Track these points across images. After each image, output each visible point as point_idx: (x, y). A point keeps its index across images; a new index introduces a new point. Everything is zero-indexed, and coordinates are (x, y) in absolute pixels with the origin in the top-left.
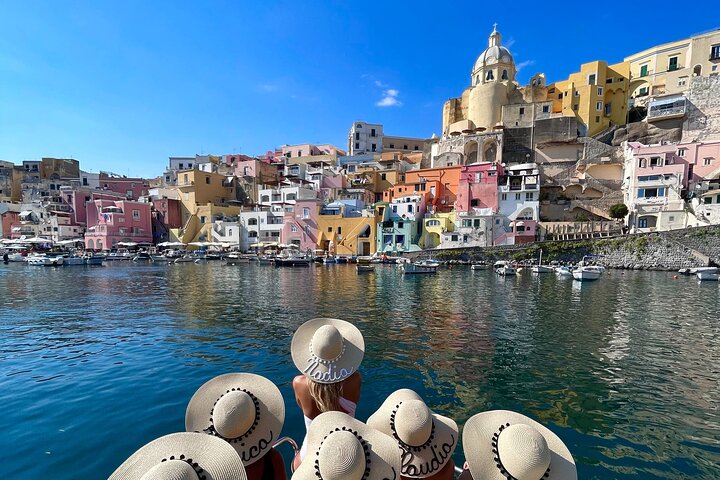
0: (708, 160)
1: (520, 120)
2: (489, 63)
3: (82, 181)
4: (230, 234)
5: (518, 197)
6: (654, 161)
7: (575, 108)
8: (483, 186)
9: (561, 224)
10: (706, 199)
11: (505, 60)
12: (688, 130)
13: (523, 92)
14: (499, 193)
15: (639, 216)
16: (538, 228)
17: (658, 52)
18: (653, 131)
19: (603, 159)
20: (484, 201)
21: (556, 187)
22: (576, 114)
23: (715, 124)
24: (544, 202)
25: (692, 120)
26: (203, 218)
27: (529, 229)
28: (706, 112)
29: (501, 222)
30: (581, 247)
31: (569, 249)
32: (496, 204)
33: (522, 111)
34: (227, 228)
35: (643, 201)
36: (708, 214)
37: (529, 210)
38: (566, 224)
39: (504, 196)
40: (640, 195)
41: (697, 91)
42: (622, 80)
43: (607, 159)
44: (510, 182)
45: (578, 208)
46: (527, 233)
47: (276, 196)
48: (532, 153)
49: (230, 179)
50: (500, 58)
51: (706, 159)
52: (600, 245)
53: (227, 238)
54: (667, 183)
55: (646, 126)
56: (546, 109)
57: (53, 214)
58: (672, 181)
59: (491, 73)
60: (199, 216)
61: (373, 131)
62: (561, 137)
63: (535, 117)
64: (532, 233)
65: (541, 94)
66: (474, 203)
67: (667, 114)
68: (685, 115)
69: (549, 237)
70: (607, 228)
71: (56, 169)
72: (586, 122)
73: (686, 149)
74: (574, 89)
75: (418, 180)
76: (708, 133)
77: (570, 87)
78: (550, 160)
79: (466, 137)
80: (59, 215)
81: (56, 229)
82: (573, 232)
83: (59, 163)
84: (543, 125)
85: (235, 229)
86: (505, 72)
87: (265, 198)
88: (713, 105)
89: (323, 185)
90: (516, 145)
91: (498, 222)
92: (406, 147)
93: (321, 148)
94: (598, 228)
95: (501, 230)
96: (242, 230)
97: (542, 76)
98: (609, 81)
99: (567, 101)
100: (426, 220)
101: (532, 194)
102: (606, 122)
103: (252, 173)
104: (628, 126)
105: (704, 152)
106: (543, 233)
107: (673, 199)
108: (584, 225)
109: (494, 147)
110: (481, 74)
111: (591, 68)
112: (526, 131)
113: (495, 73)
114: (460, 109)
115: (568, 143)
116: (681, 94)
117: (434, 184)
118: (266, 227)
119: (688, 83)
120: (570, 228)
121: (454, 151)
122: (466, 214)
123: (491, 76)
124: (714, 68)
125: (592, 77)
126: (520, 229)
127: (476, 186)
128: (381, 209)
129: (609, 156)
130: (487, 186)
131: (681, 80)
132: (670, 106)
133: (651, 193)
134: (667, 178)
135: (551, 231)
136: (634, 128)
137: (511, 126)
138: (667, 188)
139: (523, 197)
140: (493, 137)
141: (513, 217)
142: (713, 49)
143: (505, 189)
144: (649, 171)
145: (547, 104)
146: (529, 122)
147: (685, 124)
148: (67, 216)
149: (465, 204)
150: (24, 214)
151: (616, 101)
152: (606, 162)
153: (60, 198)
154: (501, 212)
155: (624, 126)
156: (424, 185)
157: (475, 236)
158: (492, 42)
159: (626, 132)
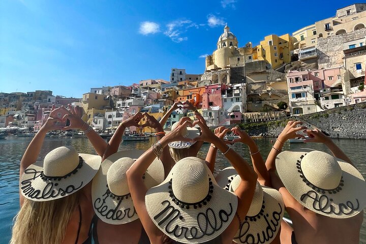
0: (330, 78)
1: (238, 63)
2: (223, 39)
3: (48, 100)
4: (100, 123)
5: (232, 100)
6: (297, 79)
7: (264, 56)
8: (215, 95)
9: (254, 113)
10: (325, 97)
11: (231, 37)
12: (321, 63)
13: (239, 51)
14: (222, 99)
15: (293, 108)
16: (243, 116)
17: (307, 29)
18: (303, 65)
19: (277, 80)
20: (215, 103)
21: (256, 95)
22: (265, 59)
23: (333, 60)
24: (249, 102)
25: (322, 59)
26: (90, 115)
27: (237, 116)
28: (328, 54)
29: (223, 113)
30: (261, 126)
31: (255, 127)
32: (221, 104)
33: (239, 59)
34: (98, 120)
35: (295, 100)
36: (328, 106)
37: (237, 107)
38: (256, 113)
39: (225, 100)
40: (293, 97)
41: (321, 45)
42: (286, 42)
43: (280, 79)
44: (227, 93)
45: (266, 105)
46: (236, 119)
47: (124, 104)
48: (245, 78)
49: (108, 97)
50: (228, 37)
51: (329, 77)
52: (270, 124)
53: (98, 125)
54: (306, 90)
55: (300, 63)
56: (250, 58)
57: (27, 115)
58: (308, 89)
59: (224, 43)
60: (88, 115)
61: (181, 72)
62: (258, 70)
63: (245, 62)
64: (239, 119)
65: (248, 51)
66: (211, 104)
67: (308, 56)
68: (318, 56)
69: (248, 120)
70: (278, 115)
71: (41, 95)
72: (270, 62)
73: (318, 72)
74: (262, 48)
75: (189, 94)
76: (331, 64)
77: (260, 47)
78: (254, 82)
79: (212, 72)
80: (30, 116)
81: (27, 122)
82: (260, 118)
83: (42, 92)
84: (249, 65)
85: (102, 120)
86: (231, 43)
87: (119, 105)
88: (330, 51)
89: (148, 98)
90: (237, 75)
91: (222, 113)
92: (190, 79)
93: (157, 81)
94: (273, 115)
95: (224, 118)
96: (105, 121)
97: (250, 43)
98: (280, 43)
99: (259, 53)
100: (188, 113)
101: (239, 98)
102: (281, 62)
103: (117, 94)
104: (292, 63)
105: (328, 74)
106: (245, 119)
107: (310, 98)
108: (266, 114)
109: (226, 76)
110: (220, 44)
111: (269, 38)
112: (241, 68)
113: (226, 43)
114: (212, 60)
115: (262, 73)
116: (314, 47)
117: (195, 95)
118: (115, 119)
119: (316, 42)
120: (259, 116)
121: (208, 79)
122: (206, 109)
123: (225, 45)
124: (329, 34)
125: (270, 42)
126: (232, 116)
127: (211, 95)
128: (167, 108)
129: (280, 78)
130: (216, 95)
131: (313, 41)
132: (310, 52)
133: (298, 95)
134: (305, 88)
135: (249, 117)
136: (295, 64)
137: (234, 66)
138: (306, 93)
139: (234, 100)
140: (225, 72)
141: (230, 110)
142: (326, 26)
143: (225, 96)
144: (296, 85)
145: (250, 55)
146: (242, 64)
147: (319, 60)
148: (33, 116)
149: (206, 105)
150: (16, 115)
151: (285, 52)
152: (279, 81)
153: (34, 108)
154: (225, 108)
155: (290, 63)
156: (191, 96)
157: (210, 121)
158: (225, 30)
159: (291, 66)
